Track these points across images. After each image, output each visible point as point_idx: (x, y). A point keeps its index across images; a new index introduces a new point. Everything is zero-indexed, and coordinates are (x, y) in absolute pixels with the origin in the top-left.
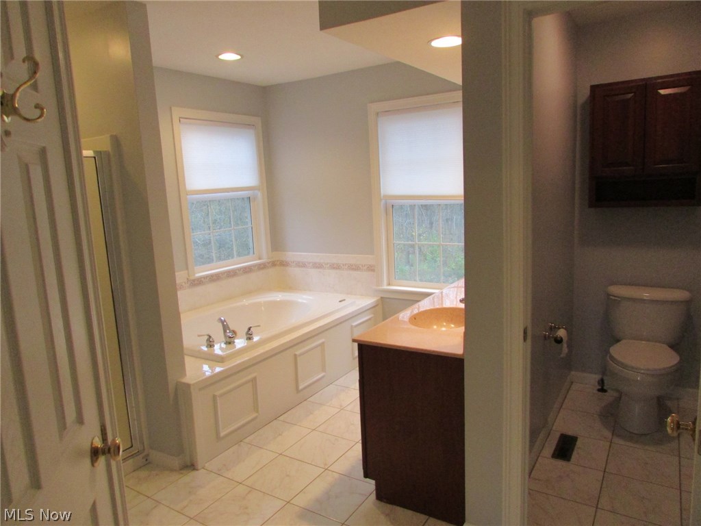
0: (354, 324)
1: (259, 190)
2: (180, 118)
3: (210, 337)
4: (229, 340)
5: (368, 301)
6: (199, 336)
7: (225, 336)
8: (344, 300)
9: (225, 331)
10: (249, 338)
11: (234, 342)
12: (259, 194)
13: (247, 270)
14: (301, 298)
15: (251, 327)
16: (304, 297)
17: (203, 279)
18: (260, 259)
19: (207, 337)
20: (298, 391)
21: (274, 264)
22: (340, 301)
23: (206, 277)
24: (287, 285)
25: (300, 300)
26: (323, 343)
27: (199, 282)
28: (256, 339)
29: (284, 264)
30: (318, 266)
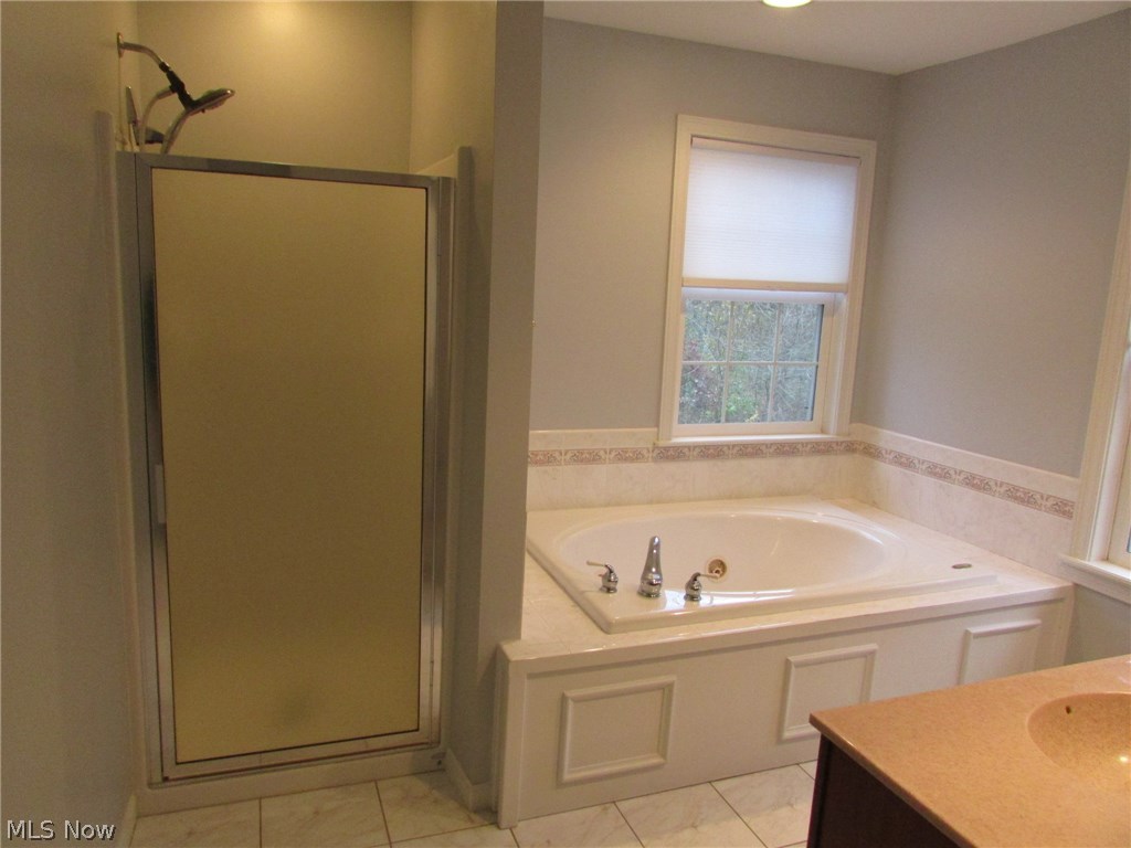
0: (975, 630)
1: (846, 293)
2: (693, 136)
3: (611, 572)
4: (647, 588)
5: (1036, 585)
6: (589, 563)
7: (644, 578)
8: (969, 566)
9: (647, 569)
10: (692, 597)
11: (657, 595)
12: (844, 301)
13: (786, 450)
14: (873, 531)
15: (699, 575)
16: (880, 529)
17: (686, 450)
18: (823, 431)
19: (605, 571)
20: (780, 740)
21: (850, 448)
22: (955, 567)
23: (692, 447)
24: (867, 499)
25: (869, 536)
26: (872, 653)
27: (678, 454)
28: (705, 601)
29: (871, 452)
30: (940, 473)
